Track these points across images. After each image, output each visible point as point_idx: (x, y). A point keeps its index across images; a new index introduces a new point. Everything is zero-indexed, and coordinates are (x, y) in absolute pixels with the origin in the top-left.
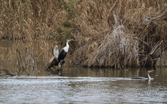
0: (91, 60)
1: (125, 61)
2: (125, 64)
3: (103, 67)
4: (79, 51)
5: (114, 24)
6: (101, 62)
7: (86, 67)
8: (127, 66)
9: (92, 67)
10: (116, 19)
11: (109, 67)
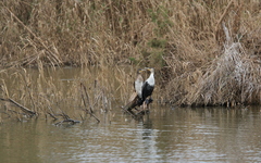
0: (193, 95)
1: (243, 96)
2: (243, 100)
3: (210, 106)
4: (174, 83)
5: (225, 40)
6: (207, 98)
7: (184, 106)
8: (246, 104)
9: (193, 106)
10: (227, 33)
11: (219, 106)
